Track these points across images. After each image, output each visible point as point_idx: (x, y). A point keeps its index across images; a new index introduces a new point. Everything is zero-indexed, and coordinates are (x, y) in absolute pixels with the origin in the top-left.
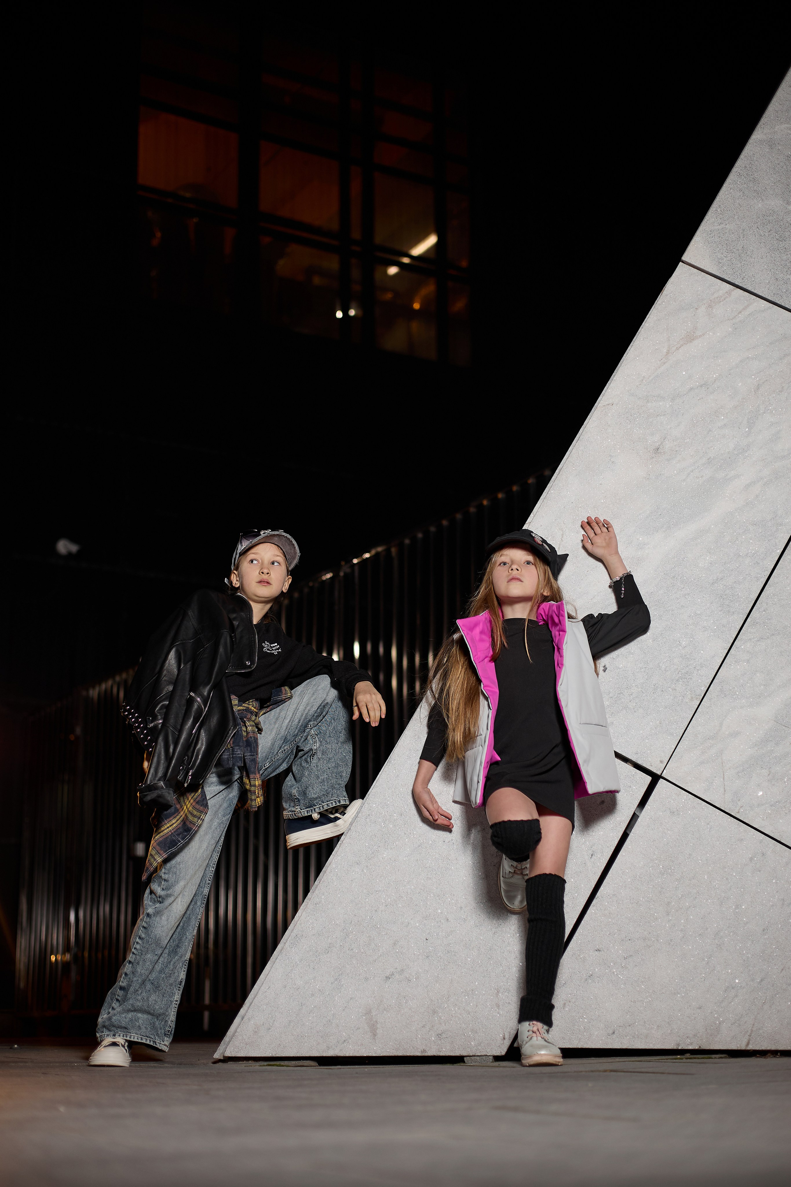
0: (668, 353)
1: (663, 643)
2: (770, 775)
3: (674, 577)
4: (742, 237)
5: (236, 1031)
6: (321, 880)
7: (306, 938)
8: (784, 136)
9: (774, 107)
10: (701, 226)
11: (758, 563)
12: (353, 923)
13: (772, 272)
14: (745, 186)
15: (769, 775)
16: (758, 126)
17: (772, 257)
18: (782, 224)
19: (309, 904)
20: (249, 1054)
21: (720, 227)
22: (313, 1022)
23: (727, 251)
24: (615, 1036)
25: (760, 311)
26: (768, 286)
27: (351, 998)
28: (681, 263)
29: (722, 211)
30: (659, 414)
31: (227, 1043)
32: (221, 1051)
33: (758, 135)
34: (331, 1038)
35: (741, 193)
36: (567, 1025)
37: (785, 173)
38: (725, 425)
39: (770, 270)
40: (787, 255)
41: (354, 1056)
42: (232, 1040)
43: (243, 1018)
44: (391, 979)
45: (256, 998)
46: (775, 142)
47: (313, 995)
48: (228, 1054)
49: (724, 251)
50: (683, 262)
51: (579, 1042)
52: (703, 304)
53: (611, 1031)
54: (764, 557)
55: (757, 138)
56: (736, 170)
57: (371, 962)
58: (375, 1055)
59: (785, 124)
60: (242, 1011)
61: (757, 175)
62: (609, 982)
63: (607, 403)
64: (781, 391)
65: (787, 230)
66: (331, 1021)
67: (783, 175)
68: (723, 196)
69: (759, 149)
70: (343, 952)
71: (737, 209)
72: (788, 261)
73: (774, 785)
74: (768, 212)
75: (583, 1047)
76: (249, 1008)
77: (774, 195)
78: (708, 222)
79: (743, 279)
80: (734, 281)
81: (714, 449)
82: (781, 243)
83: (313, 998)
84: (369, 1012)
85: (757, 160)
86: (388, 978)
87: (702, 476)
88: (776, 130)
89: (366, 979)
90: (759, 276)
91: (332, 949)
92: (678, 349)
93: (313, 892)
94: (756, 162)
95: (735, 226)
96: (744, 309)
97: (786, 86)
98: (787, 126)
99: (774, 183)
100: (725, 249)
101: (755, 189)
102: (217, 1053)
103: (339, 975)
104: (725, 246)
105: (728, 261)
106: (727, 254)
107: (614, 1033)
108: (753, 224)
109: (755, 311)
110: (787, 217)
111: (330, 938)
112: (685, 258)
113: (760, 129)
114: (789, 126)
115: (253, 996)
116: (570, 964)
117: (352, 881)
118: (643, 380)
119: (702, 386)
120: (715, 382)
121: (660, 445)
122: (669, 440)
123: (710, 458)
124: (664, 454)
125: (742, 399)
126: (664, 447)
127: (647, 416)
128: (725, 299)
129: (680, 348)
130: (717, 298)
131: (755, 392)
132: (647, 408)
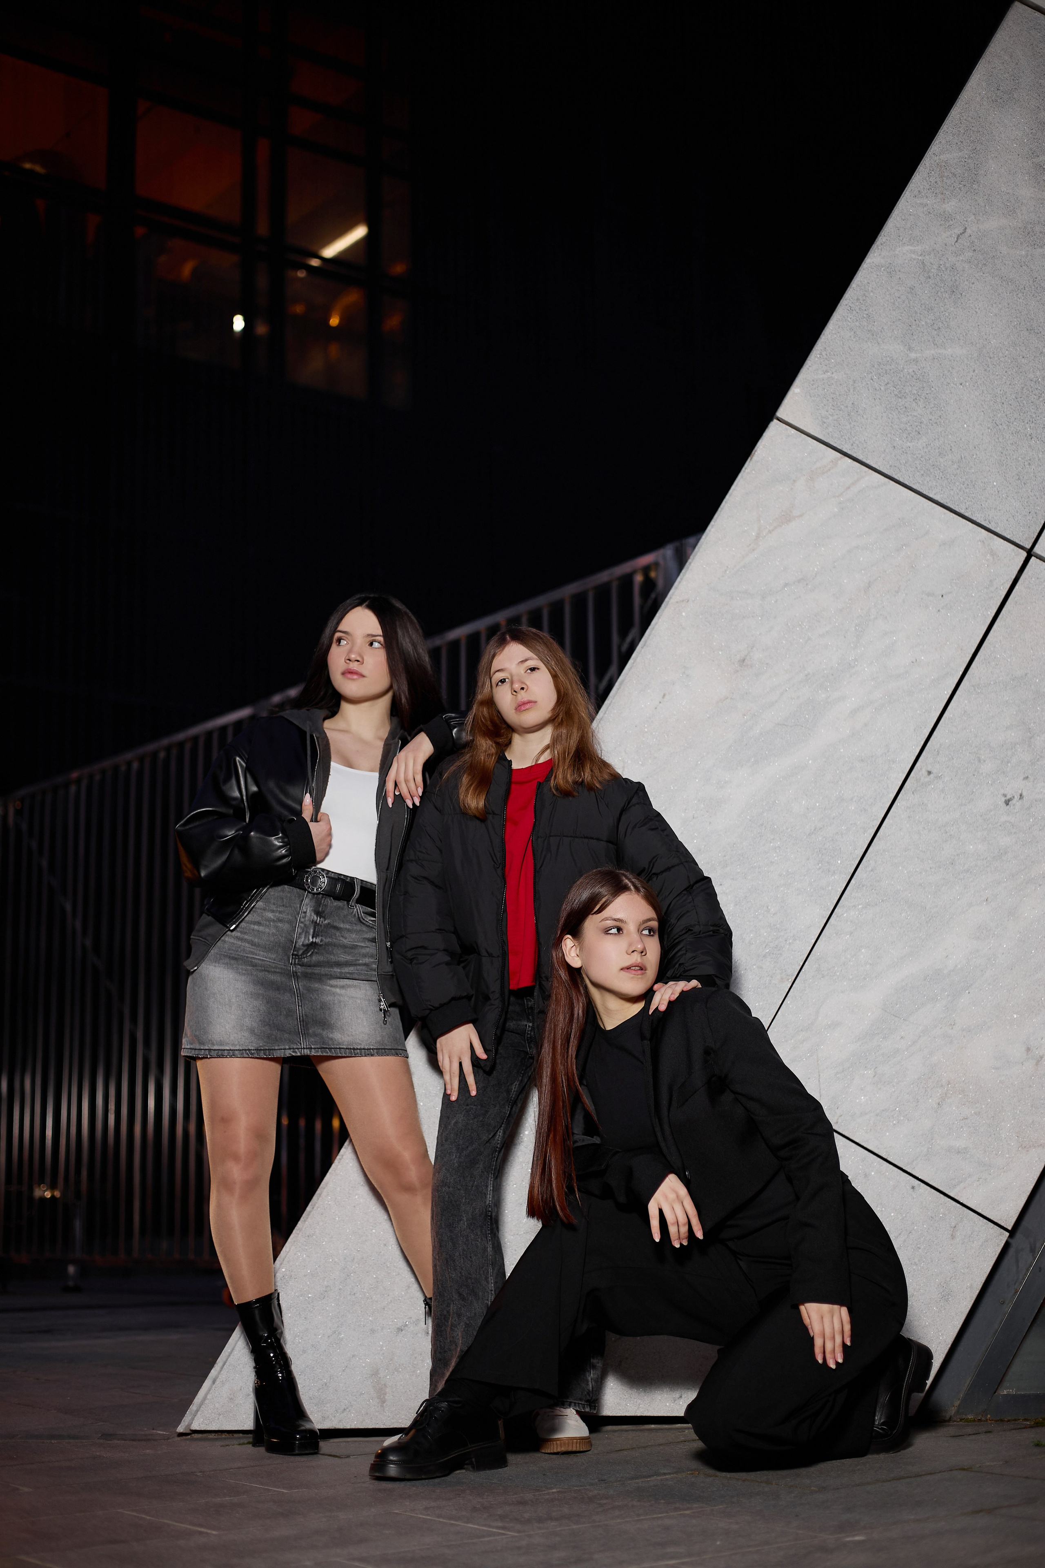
0: (758, 536)
1: (747, 909)
2: (876, 1077)
3: (762, 825)
4: (852, 391)
5: (205, 1398)
6: (315, 1205)
7: (296, 1280)
8: (907, 261)
9: (895, 222)
10: (802, 374)
11: (865, 810)
12: (356, 1260)
13: (889, 438)
14: (857, 324)
15: (874, 1076)
16: (874, 247)
17: (889, 418)
18: (902, 376)
19: (300, 1236)
20: (223, 1427)
21: (825, 376)
22: (304, 1386)
23: (833, 408)
24: (682, 1400)
25: (873, 487)
26: (883, 455)
27: (353, 1356)
28: (775, 421)
29: (828, 355)
30: (746, 616)
31: (193, 1412)
32: (187, 1423)
33: (873, 259)
34: (328, 1405)
35: (853, 333)
37: (906, 310)
38: (827, 632)
39: (887, 435)
40: (908, 416)
41: (357, 1428)
42: (201, 1409)
43: (214, 1382)
44: (403, 1332)
45: (232, 1357)
46: (896, 269)
47: (304, 1352)
48: (195, 1426)
49: (829, 408)
50: (779, 419)
51: (638, 1408)
52: (802, 476)
53: (678, 1395)
54: (872, 803)
55: (873, 262)
56: (847, 303)
57: (378, 1310)
58: (383, 1427)
59: (908, 245)
60: (213, 1372)
61: (872, 311)
64: (897, 592)
65: (908, 384)
66: (328, 1384)
67: (904, 312)
68: (829, 336)
69: (876, 276)
70: (342, 1297)
71: (847, 353)
72: (908, 424)
73: (880, 1089)
74: (884, 359)
75: (643, 1415)
76: (222, 1368)
77: (892, 338)
78: (810, 368)
79: (852, 445)
80: (841, 447)
81: (813, 663)
82: (900, 400)
83: (305, 1355)
84: (375, 1373)
85: (872, 291)
86: (400, 1330)
87: (798, 698)
88: (897, 252)
89: (373, 1331)
90: (873, 442)
91: (329, 1293)
92: (770, 532)
93: (305, 1221)
94: (872, 294)
95: (844, 376)
97: (911, 196)
98: (911, 248)
99: (894, 322)
100: (831, 404)
101: (869, 329)
102: (181, 1426)
103: (338, 1327)
104: (831, 400)
105: (835, 420)
106: (833, 411)
107: (681, 1397)
108: (866, 375)
109: (867, 487)
110: (909, 367)
111: (326, 1279)
112: (781, 413)
113: (876, 251)
114: (913, 248)
115: (227, 1354)
117: (355, 1207)
118: (726, 571)
119: (799, 581)
120: (815, 576)
121: (746, 656)
122: (757, 650)
123: (809, 674)
124: (751, 667)
125: (849, 600)
126: (751, 659)
127: (731, 618)
128: (829, 470)
129: (773, 530)
130: (820, 468)
131: (865, 591)
132: (731, 607)
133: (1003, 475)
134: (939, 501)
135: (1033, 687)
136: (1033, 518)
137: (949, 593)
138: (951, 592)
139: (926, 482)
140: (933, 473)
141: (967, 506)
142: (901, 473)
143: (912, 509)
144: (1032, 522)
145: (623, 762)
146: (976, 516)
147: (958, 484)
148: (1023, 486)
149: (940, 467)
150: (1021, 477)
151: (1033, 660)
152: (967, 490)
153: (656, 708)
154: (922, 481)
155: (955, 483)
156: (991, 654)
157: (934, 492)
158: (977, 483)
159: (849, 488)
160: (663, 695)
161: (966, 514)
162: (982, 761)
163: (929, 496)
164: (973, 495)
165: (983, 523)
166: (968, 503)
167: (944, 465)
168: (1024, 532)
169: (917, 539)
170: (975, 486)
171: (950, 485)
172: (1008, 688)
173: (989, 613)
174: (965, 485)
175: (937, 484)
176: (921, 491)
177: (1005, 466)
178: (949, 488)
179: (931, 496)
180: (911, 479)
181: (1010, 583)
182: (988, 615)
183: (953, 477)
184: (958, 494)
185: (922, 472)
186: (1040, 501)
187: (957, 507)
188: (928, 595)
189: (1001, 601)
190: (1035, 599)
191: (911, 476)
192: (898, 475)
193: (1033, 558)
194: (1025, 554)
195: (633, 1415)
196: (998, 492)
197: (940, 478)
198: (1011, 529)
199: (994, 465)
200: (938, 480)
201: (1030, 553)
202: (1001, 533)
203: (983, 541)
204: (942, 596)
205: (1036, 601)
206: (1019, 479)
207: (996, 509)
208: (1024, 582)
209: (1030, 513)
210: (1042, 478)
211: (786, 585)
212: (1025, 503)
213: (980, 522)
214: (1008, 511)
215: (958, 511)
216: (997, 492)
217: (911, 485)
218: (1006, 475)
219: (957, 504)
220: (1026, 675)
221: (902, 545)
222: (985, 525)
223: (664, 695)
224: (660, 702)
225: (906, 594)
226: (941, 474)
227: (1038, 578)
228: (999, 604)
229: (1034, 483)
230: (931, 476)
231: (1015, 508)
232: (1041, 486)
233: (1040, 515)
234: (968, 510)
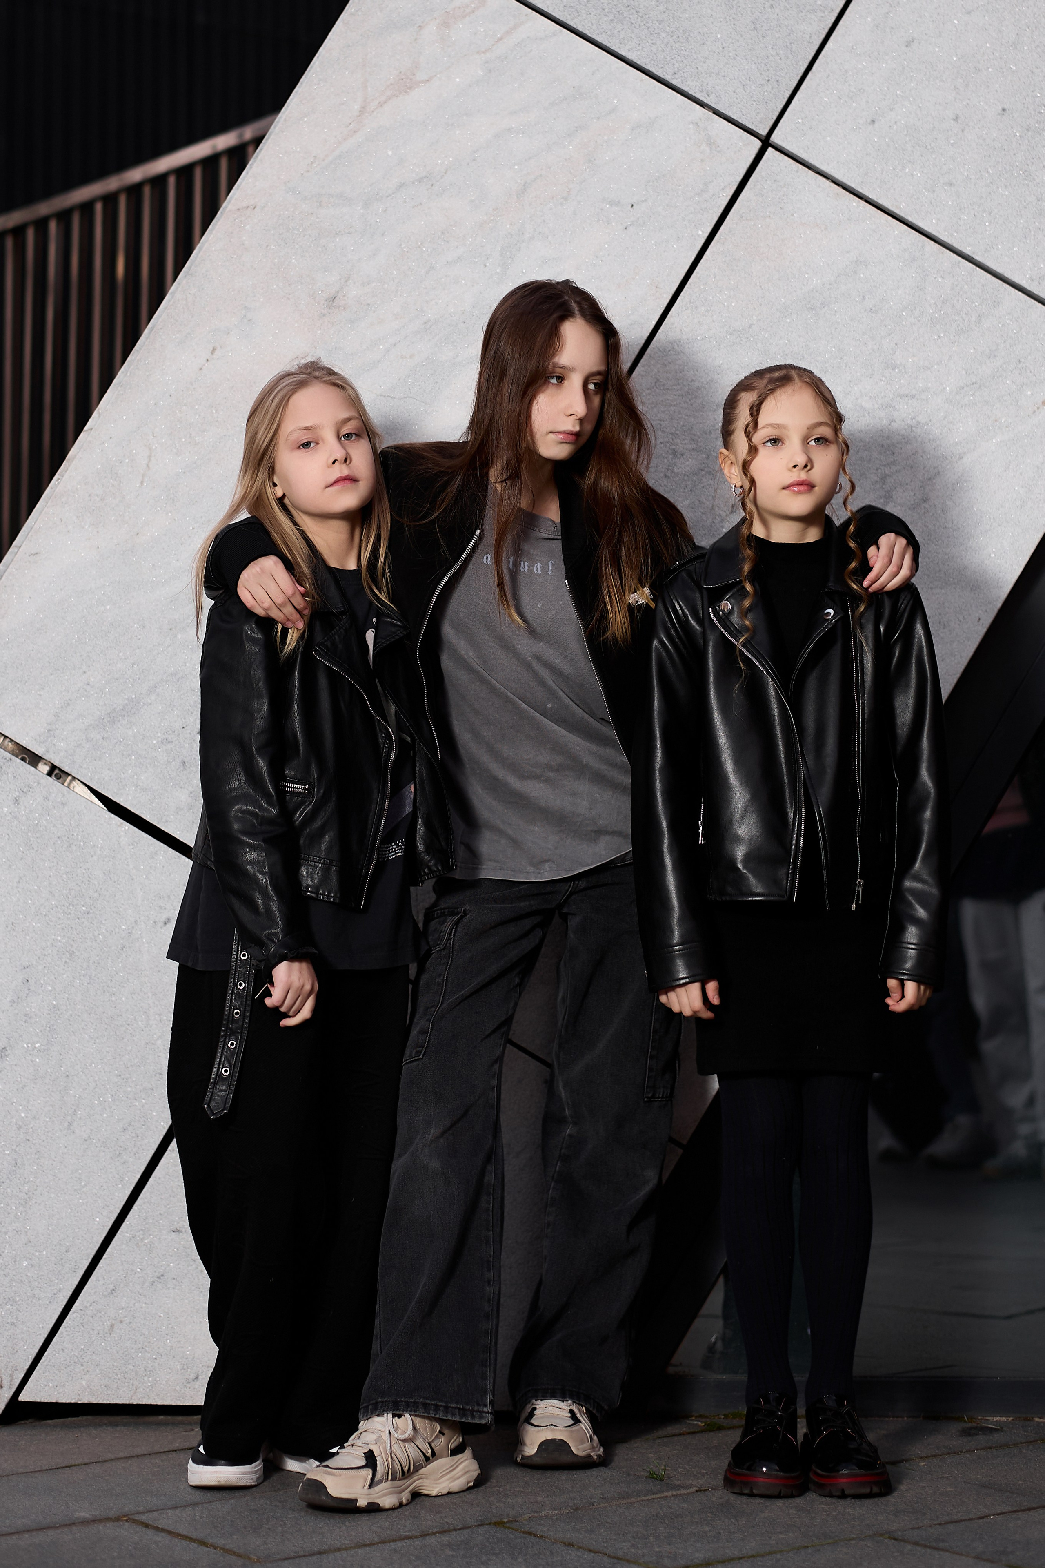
0: (362, 111)
24: (198, 1383)
25: (536, 39)
30: (340, 232)
36: (115, 1364)
51: (135, 1393)
52: (432, 20)
53: (192, 1375)
62: (193, 1288)
63: (245, 204)
64: (565, 199)
75: (140, 1403)
81: (436, 303)
87: (412, 356)
92: (381, 105)
96: (508, 33)
116: (124, 1255)
118: (312, 163)
119: (420, 181)
120: (445, 173)
121: (338, 292)
122: (354, 283)
123: (429, 321)
124: (344, 308)
125: (494, 210)
126: (344, 296)
127: (317, 235)
128: (473, 12)
129: (385, 102)
130: (459, 8)
131: (518, 197)
132: (318, 218)
133: (732, 23)
134: (635, 61)
135: (759, 345)
136: (772, 88)
137: (643, 201)
138: (645, 200)
139: (616, 32)
140: (628, 19)
141: (676, 69)
142: (579, 18)
143: (593, 73)
144: (771, 95)
145: (150, 449)
146: (689, 85)
147: (664, 35)
148: (761, 39)
149: (638, 10)
150: (758, 26)
151: (761, 305)
152: (677, 45)
153: (201, 369)
154: (611, 30)
155: (659, 33)
156: (700, 295)
157: (627, 47)
158: (692, 35)
159: (501, 39)
160: (212, 349)
161: (674, 82)
162: (679, 456)
163: (620, 52)
164: (685, 53)
165: (699, 96)
166: (677, 65)
167: (644, 7)
168: (758, 111)
169: (598, 118)
170: (690, 38)
171: (652, 38)
172: (722, 346)
173: (700, 232)
174: (674, 37)
175: (633, 36)
176: (608, 45)
177: (734, 9)
178: (649, 41)
179: (623, 52)
180: (594, 27)
181: (735, 187)
182: (699, 235)
183: (658, 24)
184: (663, 51)
185: (611, 17)
186: (785, 63)
187: (661, 70)
188: (613, 203)
189: (720, 214)
190: (770, 212)
191: (594, 22)
192: (576, 20)
193: (770, 149)
194: (758, 144)
195: (128, 1403)
196: (723, 48)
197: (637, 27)
198: (740, 106)
199: (718, 8)
200: (635, 29)
201: (766, 143)
202: (723, 112)
203: (697, 123)
204: (632, 206)
205: (772, 216)
206: (755, 29)
207: (718, 74)
208: (754, 185)
209: (768, 81)
210: (789, 28)
211: (401, 186)
212: (763, 65)
213: (694, 94)
214: (736, 78)
215: (662, 76)
216: (721, 49)
217: (593, 37)
218: (736, 23)
219: (660, 66)
220: (750, 327)
221: (576, 127)
222: (702, 98)
223: (214, 350)
224: (207, 360)
225: (579, 202)
226: (639, 20)
227: (775, 181)
228: (716, 219)
229: (777, 36)
230: (625, 23)
231: (748, 74)
232: (787, 41)
233: (784, 84)
234: (676, 76)
